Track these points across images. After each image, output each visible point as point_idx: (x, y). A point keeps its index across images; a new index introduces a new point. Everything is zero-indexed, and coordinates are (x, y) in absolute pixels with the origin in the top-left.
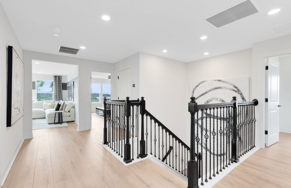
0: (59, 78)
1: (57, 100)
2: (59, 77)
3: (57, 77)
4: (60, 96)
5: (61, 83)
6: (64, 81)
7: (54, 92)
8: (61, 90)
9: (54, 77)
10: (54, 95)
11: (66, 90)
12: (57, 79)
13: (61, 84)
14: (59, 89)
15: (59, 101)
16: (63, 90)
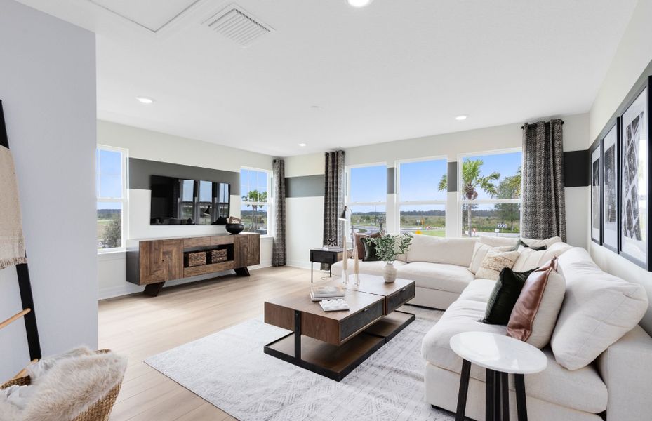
0: (547, 133)
1: (536, 237)
2: (547, 125)
3: (541, 129)
4: (554, 217)
5: (557, 151)
6: (573, 142)
7: (525, 198)
8: (559, 184)
9: (525, 130)
10: (522, 210)
11: (586, 184)
12: (540, 136)
13: (558, 160)
14: (547, 182)
15: (547, 241)
16: (568, 189)
